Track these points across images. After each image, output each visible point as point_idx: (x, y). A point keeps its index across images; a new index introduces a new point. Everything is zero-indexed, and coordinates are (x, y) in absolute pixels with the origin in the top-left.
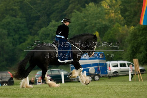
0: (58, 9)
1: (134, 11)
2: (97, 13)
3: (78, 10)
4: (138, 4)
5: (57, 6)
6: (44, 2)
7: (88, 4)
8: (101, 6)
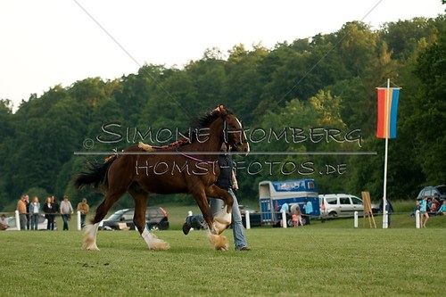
0: (241, 107)
1: (364, 114)
2: (304, 116)
3: (273, 111)
4: (370, 103)
5: (241, 102)
6: (219, 96)
7: (289, 101)
8: (311, 105)
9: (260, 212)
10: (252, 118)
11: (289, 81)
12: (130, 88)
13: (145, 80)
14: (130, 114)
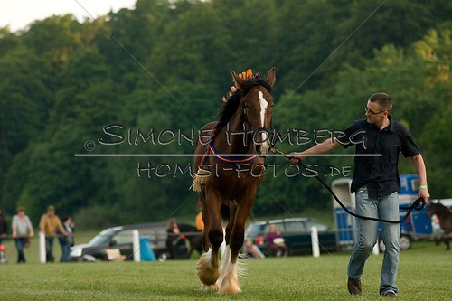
0: (302, 60)
2: (404, 73)
3: (354, 65)
5: (301, 53)
6: (266, 43)
7: (380, 48)
8: (414, 55)
9: (335, 229)
10: (320, 77)
11: (380, 17)
12: (122, 31)
13: (146, 19)
14: (122, 72)
